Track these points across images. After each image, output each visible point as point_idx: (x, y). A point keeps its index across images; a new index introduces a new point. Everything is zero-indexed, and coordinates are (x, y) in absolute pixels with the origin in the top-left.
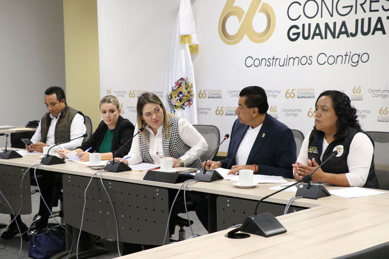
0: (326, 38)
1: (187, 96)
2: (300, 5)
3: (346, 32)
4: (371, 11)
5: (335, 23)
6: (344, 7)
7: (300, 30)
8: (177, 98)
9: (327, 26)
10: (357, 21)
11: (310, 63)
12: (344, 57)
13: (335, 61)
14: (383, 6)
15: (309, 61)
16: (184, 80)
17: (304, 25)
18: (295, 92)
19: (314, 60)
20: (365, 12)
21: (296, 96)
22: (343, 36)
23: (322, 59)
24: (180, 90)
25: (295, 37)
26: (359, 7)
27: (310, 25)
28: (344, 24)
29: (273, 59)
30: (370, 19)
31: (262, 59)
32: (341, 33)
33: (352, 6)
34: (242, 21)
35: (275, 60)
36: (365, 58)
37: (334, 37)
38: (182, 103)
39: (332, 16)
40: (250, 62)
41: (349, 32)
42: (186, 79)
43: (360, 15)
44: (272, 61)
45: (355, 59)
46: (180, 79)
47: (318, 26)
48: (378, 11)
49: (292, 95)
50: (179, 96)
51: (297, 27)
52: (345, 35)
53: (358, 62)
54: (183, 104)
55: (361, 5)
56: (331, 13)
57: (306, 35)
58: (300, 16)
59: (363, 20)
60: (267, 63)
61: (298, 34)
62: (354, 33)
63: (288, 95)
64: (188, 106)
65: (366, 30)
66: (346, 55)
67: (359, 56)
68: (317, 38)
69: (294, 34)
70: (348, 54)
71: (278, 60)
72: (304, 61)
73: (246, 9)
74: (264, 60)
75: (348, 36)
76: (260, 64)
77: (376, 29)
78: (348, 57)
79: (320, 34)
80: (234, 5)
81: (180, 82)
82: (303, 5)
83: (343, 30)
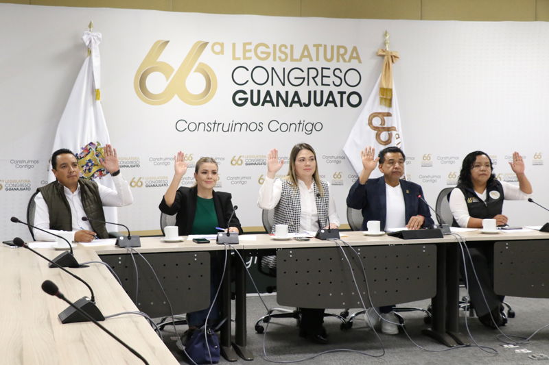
0: (278, 105)
1: (97, 165)
2: (247, 70)
3: (299, 102)
4: (322, 84)
5: (287, 93)
6: (296, 78)
7: (248, 96)
8: (84, 168)
9: (278, 94)
10: (310, 92)
11: (260, 129)
12: (298, 126)
13: (288, 129)
14: (333, 82)
15: (259, 127)
16: (94, 145)
17: (252, 91)
18: (243, 159)
19: (265, 126)
20: (317, 85)
21: (244, 163)
22: (296, 106)
23: (274, 126)
24: (88, 158)
25: (242, 102)
26: (311, 80)
27: (259, 91)
28: (296, 94)
29: (215, 123)
30: (322, 92)
31: (199, 124)
32: (293, 102)
33: (304, 78)
34: (170, 79)
35: (216, 125)
36: (319, 126)
37: (286, 105)
38: (91, 174)
39: (284, 85)
40: (182, 126)
41: (302, 102)
42: (96, 144)
43: (313, 87)
44: (213, 126)
45: (309, 127)
46: (89, 144)
47: (268, 93)
48: (329, 85)
49: (240, 162)
50: (87, 165)
51: (245, 93)
52: (298, 105)
53: (312, 130)
54: (93, 175)
55: (313, 78)
56: (283, 82)
57: (255, 101)
58: (247, 81)
59: (315, 92)
60: (207, 127)
61: (246, 100)
62: (307, 103)
63: (234, 162)
64: (98, 178)
65: (318, 101)
66: (300, 124)
67: (313, 125)
68: (268, 105)
69: (240, 99)
70: (302, 122)
71: (221, 126)
72: (253, 127)
73: (176, 67)
74: (202, 125)
75: (301, 106)
76: (197, 128)
77: (328, 101)
78: (301, 125)
79: (271, 101)
80: (158, 60)
81: (89, 147)
82: (250, 71)
83: (296, 99)
